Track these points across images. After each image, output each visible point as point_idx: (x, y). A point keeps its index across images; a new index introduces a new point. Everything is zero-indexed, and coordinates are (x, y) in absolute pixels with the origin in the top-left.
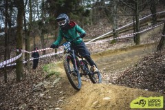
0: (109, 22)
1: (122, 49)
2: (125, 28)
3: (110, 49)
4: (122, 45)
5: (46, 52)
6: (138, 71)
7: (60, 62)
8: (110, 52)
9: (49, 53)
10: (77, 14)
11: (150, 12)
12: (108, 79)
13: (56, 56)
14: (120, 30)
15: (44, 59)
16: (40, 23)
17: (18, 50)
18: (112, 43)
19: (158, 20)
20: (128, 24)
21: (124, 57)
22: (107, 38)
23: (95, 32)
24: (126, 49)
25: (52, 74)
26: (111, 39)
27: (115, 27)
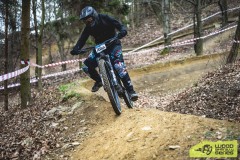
0: (158, 23)
1: (176, 62)
2: (181, 32)
3: (159, 62)
4: (177, 57)
5: (67, 67)
6: (198, 92)
7: (85, 81)
8: (158, 67)
10: (111, 9)
11: (218, 8)
12: (156, 104)
13: (80, 72)
14: (174, 35)
15: (64, 77)
16: (56, 24)
17: (23, 63)
18: (162, 53)
19: (229, 20)
20: (186, 26)
21: (180, 74)
22: (155, 46)
23: (138, 38)
24: (181, 62)
25: (72, 96)
26: (162, 47)
27: (167, 31)
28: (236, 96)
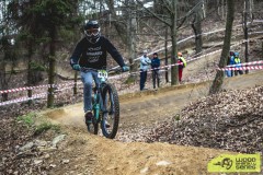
0: (121, 47)
3: (124, 92)
8: (127, 97)
9: (15, 98)
10: (72, 28)
11: (191, 31)
13: (29, 102)
15: (8, 108)
18: (127, 82)
19: (204, 45)
20: (155, 51)
24: (155, 93)
27: (133, 56)
28: (225, 131)
